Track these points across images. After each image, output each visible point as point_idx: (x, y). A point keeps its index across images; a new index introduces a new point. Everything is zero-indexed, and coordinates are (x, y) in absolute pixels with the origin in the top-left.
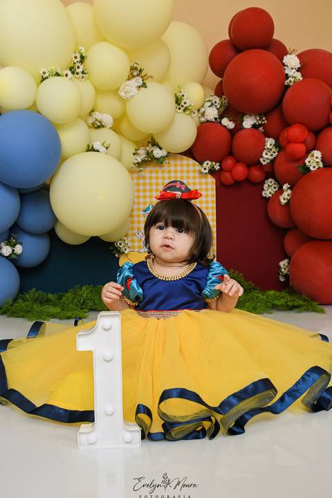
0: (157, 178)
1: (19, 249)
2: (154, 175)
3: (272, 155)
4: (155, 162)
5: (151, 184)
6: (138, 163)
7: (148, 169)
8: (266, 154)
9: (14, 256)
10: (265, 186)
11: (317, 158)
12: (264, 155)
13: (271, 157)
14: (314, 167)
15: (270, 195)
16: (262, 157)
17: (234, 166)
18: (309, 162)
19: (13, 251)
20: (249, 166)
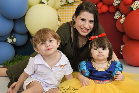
0: (71, 11)
1: (15, 40)
2: (69, 10)
3: (118, 2)
4: (69, 5)
5: (68, 14)
6: (63, 5)
7: (67, 7)
8: (116, 1)
9: (13, 43)
10: (116, 14)
11: (137, 4)
12: (115, 2)
13: (118, 3)
14: (135, 9)
15: (117, 18)
16: (114, 2)
17: (102, 6)
18: (133, 6)
19: (12, 41)
20: (108, 6)
